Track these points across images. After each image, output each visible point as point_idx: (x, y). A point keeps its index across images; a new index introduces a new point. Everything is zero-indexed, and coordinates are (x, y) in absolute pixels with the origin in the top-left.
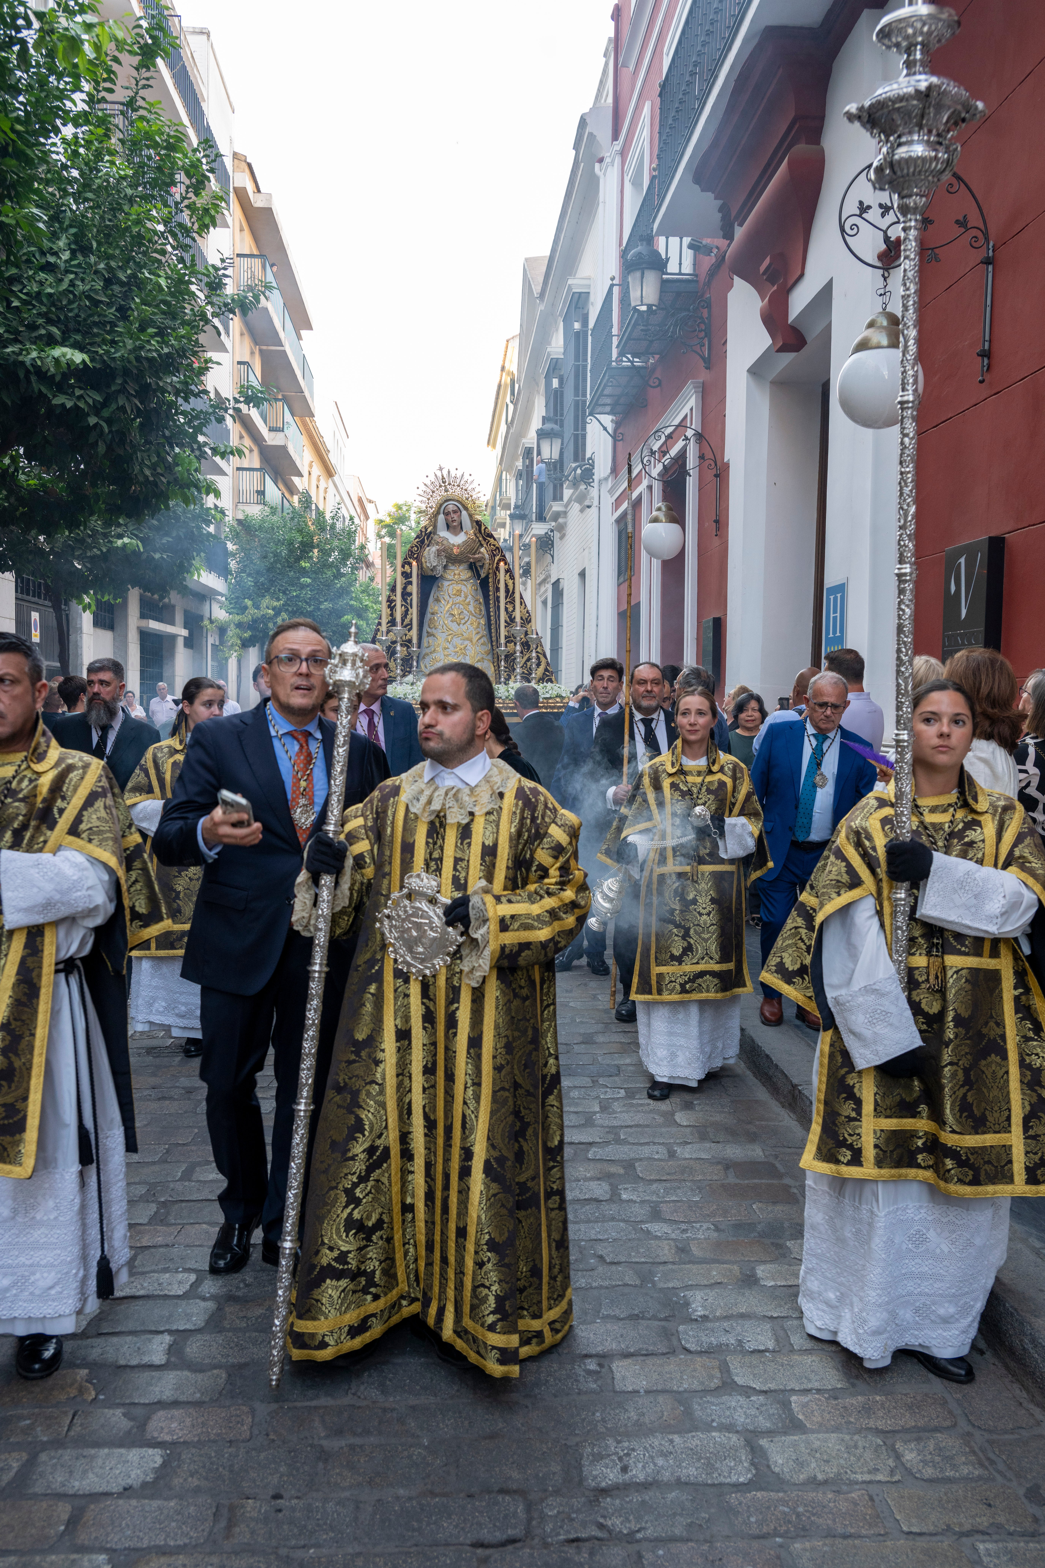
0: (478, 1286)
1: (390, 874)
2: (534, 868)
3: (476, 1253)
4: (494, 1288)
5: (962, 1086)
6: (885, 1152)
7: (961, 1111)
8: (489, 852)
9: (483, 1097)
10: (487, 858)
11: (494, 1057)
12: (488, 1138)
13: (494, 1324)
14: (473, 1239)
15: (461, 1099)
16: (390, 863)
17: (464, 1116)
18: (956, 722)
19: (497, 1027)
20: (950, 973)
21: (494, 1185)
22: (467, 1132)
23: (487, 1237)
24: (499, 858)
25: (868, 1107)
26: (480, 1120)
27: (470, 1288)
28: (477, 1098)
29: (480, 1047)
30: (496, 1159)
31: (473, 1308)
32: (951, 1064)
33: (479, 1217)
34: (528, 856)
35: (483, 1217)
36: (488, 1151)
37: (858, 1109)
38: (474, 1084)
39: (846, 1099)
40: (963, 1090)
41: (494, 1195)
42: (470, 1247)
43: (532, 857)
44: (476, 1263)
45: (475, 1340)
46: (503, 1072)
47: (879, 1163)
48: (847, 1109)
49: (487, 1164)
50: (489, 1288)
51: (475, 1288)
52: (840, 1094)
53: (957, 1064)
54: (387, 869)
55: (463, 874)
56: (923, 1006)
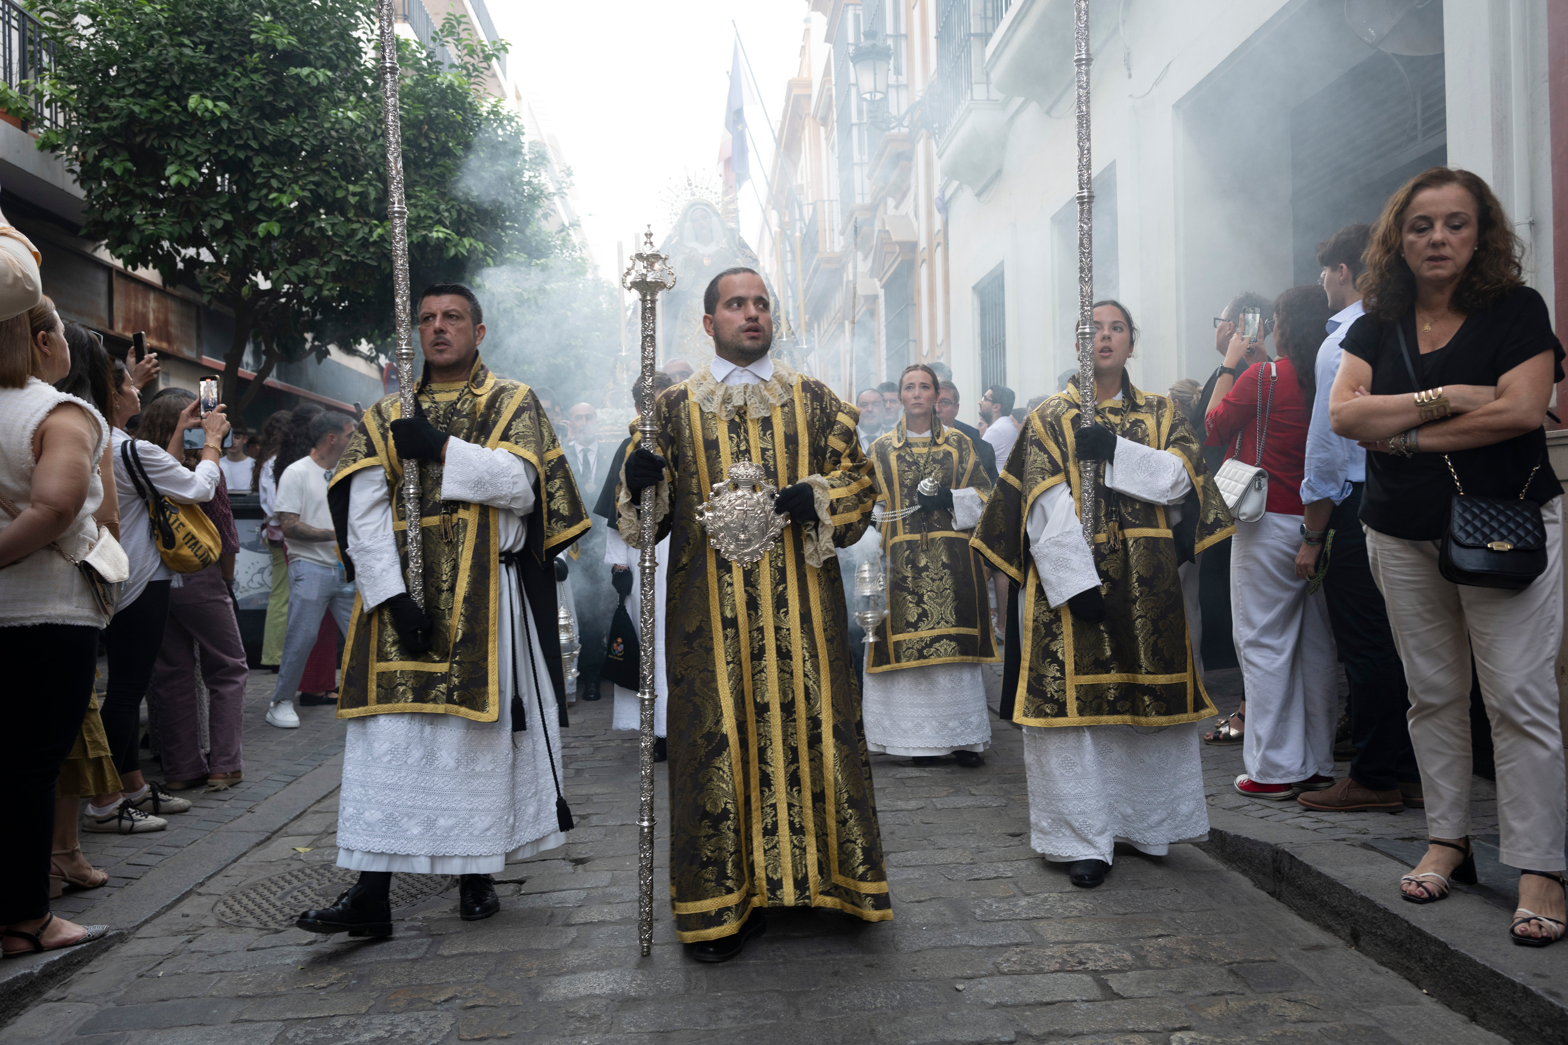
0: (844, 843)
1: (697, 472)
2: (828, 455)
3: (838, 812)
4: (859, 841)
5: (1153, 634)
6: (1085, 702)
7: (1154, 654)
8: (791, 440)
9: (821, 668)
10: (790, 447)
11: (825, 630)
12: (833, 705)
13: (865, 874)
14: (833, 800)
15: (801, 673)
16: (695, 462)
17: (807, 688)
18: (1115, 329)
19: (822, 602)
20: (1130, 543)
21: (845, 747)
22: (812, 702)
23: (846, 796)
24: (800, 446)
25: (1070, 667)
26: (823, 689)
27: (836, 846)
28: (816, 668)
29: (811, 622)
30: (841, 723)
31: (841, 863)
32: (1140, 617)
33: (836, 779)
34: (823, 443)
35: (840, 777)
36: (834, 717)
37: (1062, 670)
38: (811, 657)
39: (1051, 663)
40: (1153, 638)
41: (846, 757)
42: (831, 808)
43: (826, 445)
44: (838, 822)
45: (847, 892)
46: (835, 644)
47: (1081, 712)
48: (1052, 671)
49: (836, 729)
50: (855, 842)
51: (841, 845)
52: (1044, 660)
53: (1145, 617)
54: (693, 469)
55: (771, 463)
56: (1110, 573)
